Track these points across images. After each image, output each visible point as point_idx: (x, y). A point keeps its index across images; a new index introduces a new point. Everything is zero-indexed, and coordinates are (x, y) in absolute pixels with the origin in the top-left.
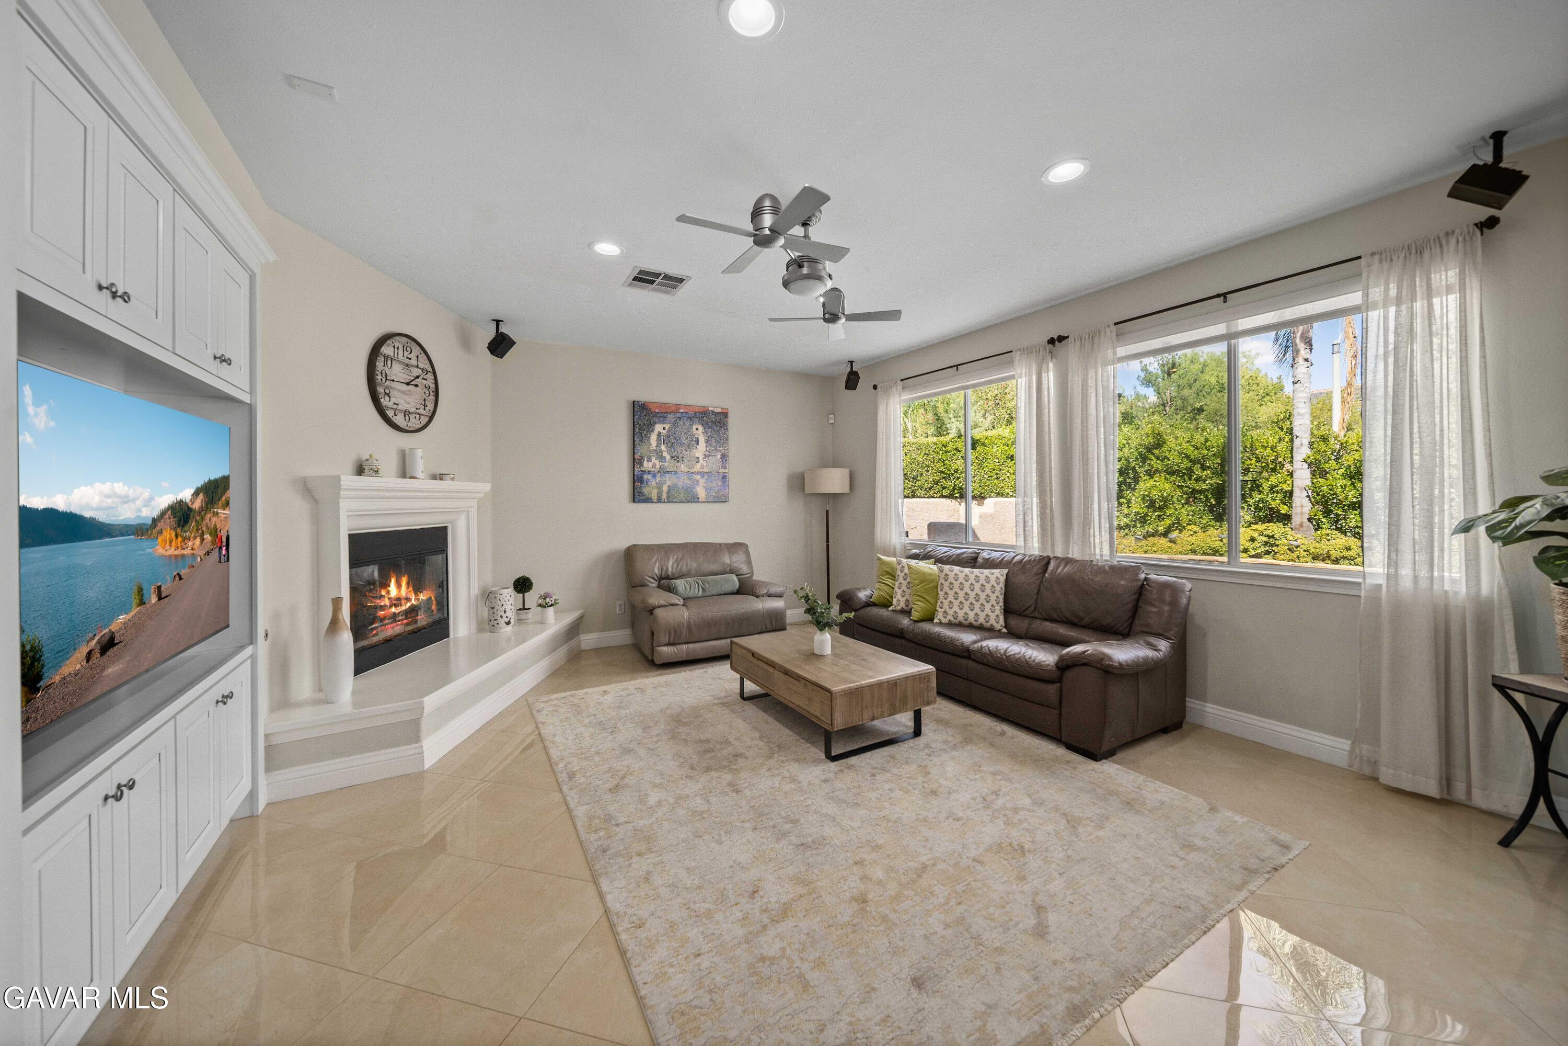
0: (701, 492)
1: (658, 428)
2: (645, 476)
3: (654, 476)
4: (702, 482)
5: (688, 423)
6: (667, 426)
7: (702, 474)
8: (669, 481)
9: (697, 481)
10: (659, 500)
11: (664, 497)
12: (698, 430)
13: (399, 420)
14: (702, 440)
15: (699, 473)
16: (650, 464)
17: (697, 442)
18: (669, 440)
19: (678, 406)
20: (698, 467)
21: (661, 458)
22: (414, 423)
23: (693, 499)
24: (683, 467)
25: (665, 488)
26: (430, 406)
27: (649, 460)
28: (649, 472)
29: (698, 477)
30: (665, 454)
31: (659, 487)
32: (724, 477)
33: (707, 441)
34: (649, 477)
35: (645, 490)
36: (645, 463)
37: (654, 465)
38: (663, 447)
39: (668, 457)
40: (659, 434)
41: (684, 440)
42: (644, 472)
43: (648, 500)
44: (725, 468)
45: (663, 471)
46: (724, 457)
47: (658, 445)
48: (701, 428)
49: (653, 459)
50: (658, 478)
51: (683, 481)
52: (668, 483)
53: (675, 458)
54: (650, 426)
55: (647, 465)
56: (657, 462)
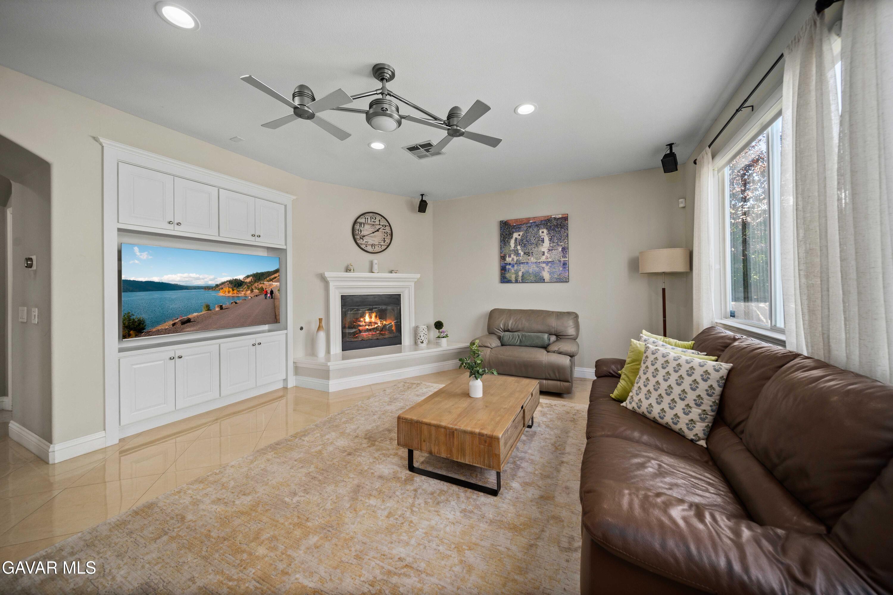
0: (546, 275)
1: (515, 235)
2: (507, 267)
3: (513, 266)
4: (547, 268)
5: (535, 229)
6: (521, 233)
7: (547, 263)
8: (523, 269)
9: (543, 268)
10: (517, 281)
11: (520, 279)
12: (544, 233)
13: (369, 249)
14: (546, 240)
15: (544, 262)
16: (510, 259)
17: (543, 241)
18: (523, 242)
19: (528, 219)
20: (543, 258)
21: (518, 254)
22: (377, 249)
23: (542, 280)
24: (533, 259)
25: (520, 274)
26: (388, 241)
27: (510, 256)
28: (510, 264)
29: (544, 265)
30: (520, 252)
31: (516, 273)
32: (565, 264)
33: (550, 240)
34: (510, 267)
35: (508, 275)
36: (507, 259)
37: (513, 259)
38: (519, 247)
39: (522, 253)
40: (516, 239)
41: (533, 241)
42: (506, 264)
43: (509, 281)
44: (565, 257)
45: (519, 263)
46: (565, 250)
47: (516, 246)
48: (545, 231)
49: (512, 256)
50: (516, 267)
51: (533, 268)
52: (523, 270)
53: (527, 254)
54: (510, 235)
55: (508, 260)
56: (515, 257)
